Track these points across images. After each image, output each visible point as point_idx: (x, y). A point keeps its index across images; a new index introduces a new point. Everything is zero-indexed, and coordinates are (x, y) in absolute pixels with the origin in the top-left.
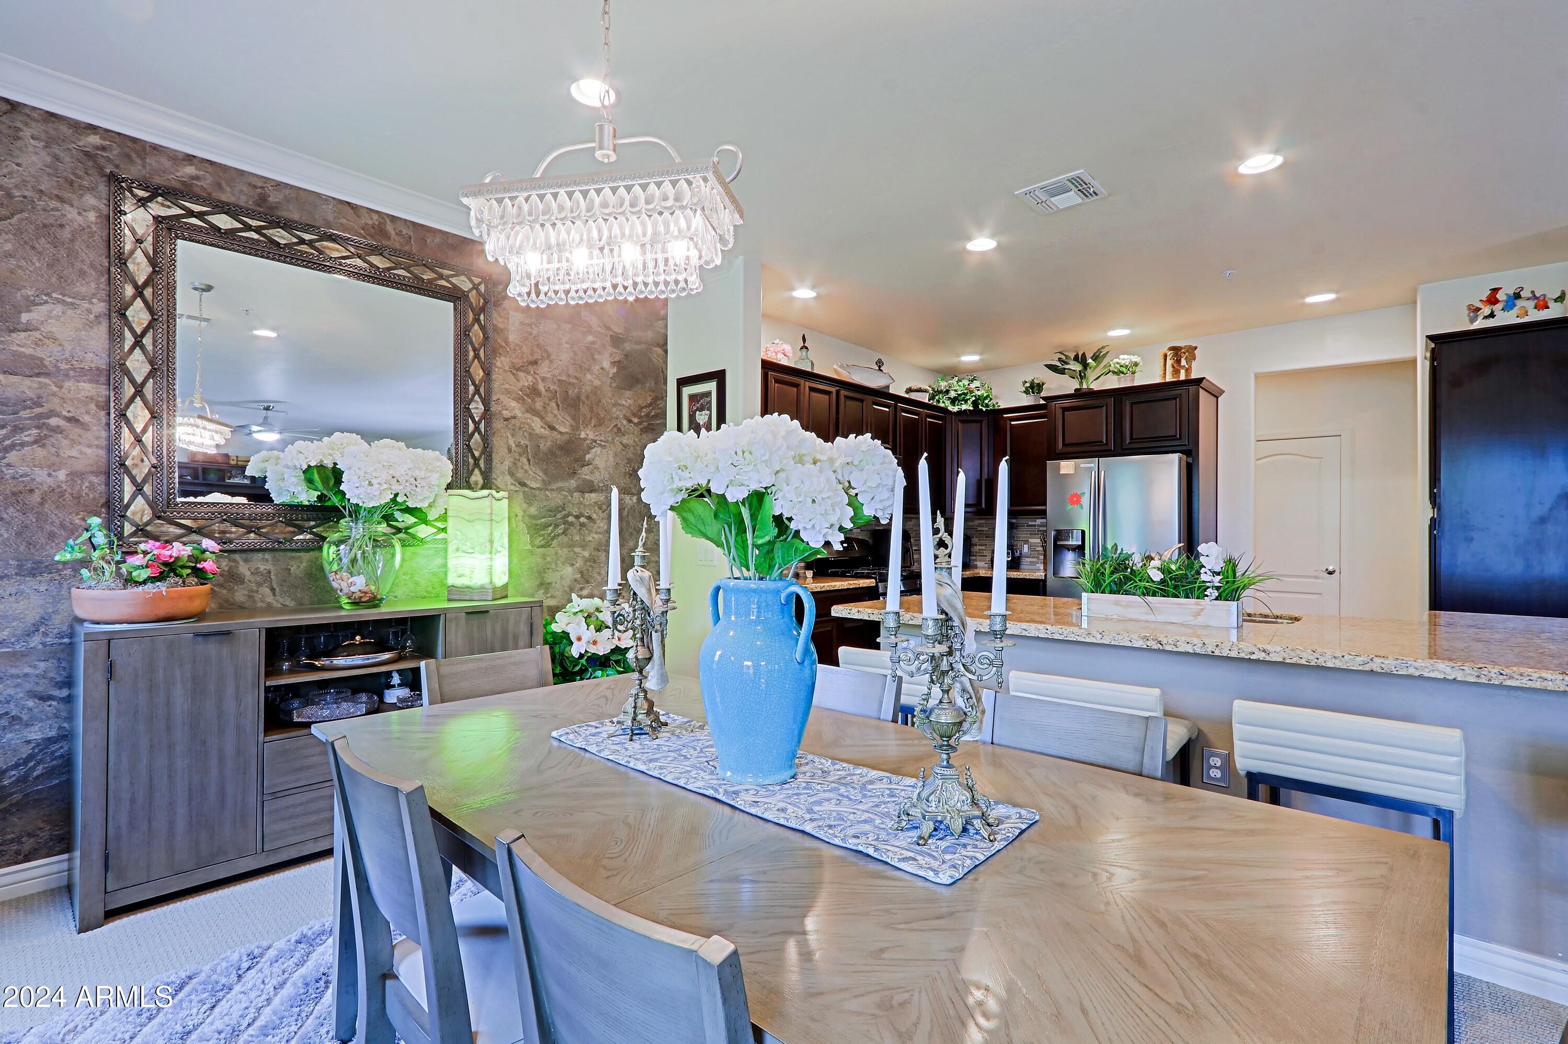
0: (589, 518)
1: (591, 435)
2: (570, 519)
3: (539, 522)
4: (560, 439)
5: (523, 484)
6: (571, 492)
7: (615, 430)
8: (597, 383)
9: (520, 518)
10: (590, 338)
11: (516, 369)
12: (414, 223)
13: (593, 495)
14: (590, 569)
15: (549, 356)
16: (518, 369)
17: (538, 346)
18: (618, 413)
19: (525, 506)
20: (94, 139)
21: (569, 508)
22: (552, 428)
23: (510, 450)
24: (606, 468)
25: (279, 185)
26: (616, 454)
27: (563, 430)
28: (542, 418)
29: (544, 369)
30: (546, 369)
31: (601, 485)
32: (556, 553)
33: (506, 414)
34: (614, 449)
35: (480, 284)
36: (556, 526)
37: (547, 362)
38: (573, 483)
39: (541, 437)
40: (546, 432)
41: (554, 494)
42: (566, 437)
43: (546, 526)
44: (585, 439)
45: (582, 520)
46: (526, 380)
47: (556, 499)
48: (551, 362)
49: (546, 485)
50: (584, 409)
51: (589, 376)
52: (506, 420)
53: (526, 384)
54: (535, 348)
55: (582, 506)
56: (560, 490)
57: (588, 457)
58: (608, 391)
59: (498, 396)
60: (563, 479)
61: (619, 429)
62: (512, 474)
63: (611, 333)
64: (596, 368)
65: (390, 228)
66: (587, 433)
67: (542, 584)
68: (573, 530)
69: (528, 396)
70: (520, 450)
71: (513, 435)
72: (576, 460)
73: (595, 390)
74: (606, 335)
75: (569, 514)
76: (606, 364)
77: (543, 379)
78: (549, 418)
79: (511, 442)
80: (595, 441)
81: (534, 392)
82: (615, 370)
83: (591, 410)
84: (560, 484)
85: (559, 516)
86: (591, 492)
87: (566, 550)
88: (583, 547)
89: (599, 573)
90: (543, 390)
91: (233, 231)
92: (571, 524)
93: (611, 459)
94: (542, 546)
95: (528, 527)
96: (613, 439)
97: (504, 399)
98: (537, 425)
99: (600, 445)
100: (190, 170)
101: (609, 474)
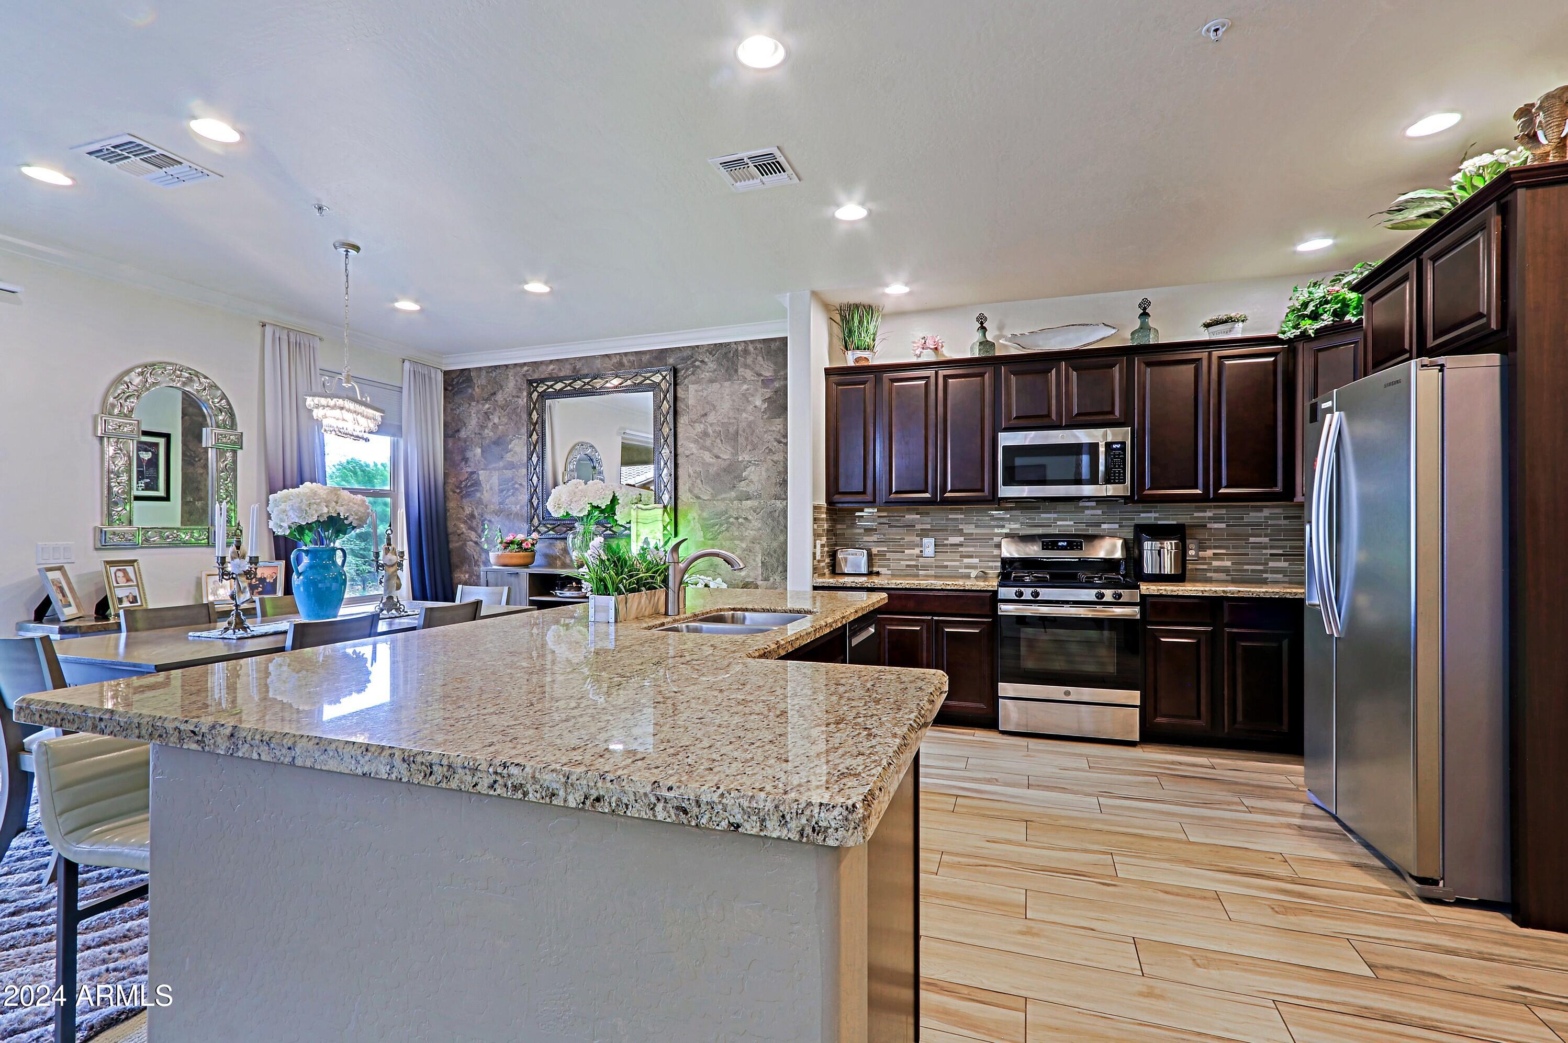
0: (746, 519)
1: (747, 458)
2: (732, 520)
3: (709, 522)
4: (724, 464)
5: (698, 498)
6: (732, 501)
7: (767, 451)
8: (751, 418)
9: (696, 520)
10: (745, 387)
11: (692, 422)
12: (636, 352)
13: (748, 502)
14: (747, 557)
15: (714, 407)
16: (694, 422)
17: (707, 403)
18: (769, 437)
19: (699, 512)
20: (526, 368)
21: (731, 512)
22: (717, 457)
23: (689, 476)
24: (759, 481)
25: (580, 359)
26: (767, 470)
27: (725, 457)
28: (710, 451)
29: (711, 418)
30: (713, 417)
31: (755, 494)
32: (721, 544)
33: (687, 453)
34: (766, 466)
35: (666, 375)
36: (721, 525)
37: (714, 412)
38: (733, 494)
39: (710, 464)
40: (713, 461)
41: (720, 503)
42: (728, 462)
43: (714, 525)
44: (742, 461)
45: (740, 520)
46: (699, 428)
47: (721, 506)
48: (716, 411)
49: (714, 497)
50: (741, 440)
51: (744, 415)
52: (687, 456)
53: (700, 430)
54: (705, 405)
55: (740, 511)
56: (723, 499)
57: (744, 474)
58: (760, 423)
59: (682, 442)
60: (725, 492)
61: (771, 450)
62: (690, 491)
63: (762, 378)
64: (750, 408)
65: (625, 360)
66: (744, 457)
67: (711, 565)
68: (734, 528)
69: (701, 438)
70: (696, 475)
71: (691, 466)
72: (735, 478)
73: (750, 424)
74: (758, 381)
75: (730, 517)
76: (758, 403)
77: (711, 425)
78: (715, 451)
79: (690, 471)
80: (750, 462)
81: (705, 434)
82: (766, 405)
83: (747, 439)
84: (724, 496)
85: (723, 518)
86: (747, 500)
87: (728, 542)
88: (742, 540)
89: (754, 560)
90: (711, 432)
91: (561, 389)
92: (732, 524)
93: (764, 473)
94: (711, 539)
95: (702, 526)
96: (765, 458)
97: (686, 443)
98: (707, 457)
99: (754, 464)
100: (551, 367)
101: (762, 485)
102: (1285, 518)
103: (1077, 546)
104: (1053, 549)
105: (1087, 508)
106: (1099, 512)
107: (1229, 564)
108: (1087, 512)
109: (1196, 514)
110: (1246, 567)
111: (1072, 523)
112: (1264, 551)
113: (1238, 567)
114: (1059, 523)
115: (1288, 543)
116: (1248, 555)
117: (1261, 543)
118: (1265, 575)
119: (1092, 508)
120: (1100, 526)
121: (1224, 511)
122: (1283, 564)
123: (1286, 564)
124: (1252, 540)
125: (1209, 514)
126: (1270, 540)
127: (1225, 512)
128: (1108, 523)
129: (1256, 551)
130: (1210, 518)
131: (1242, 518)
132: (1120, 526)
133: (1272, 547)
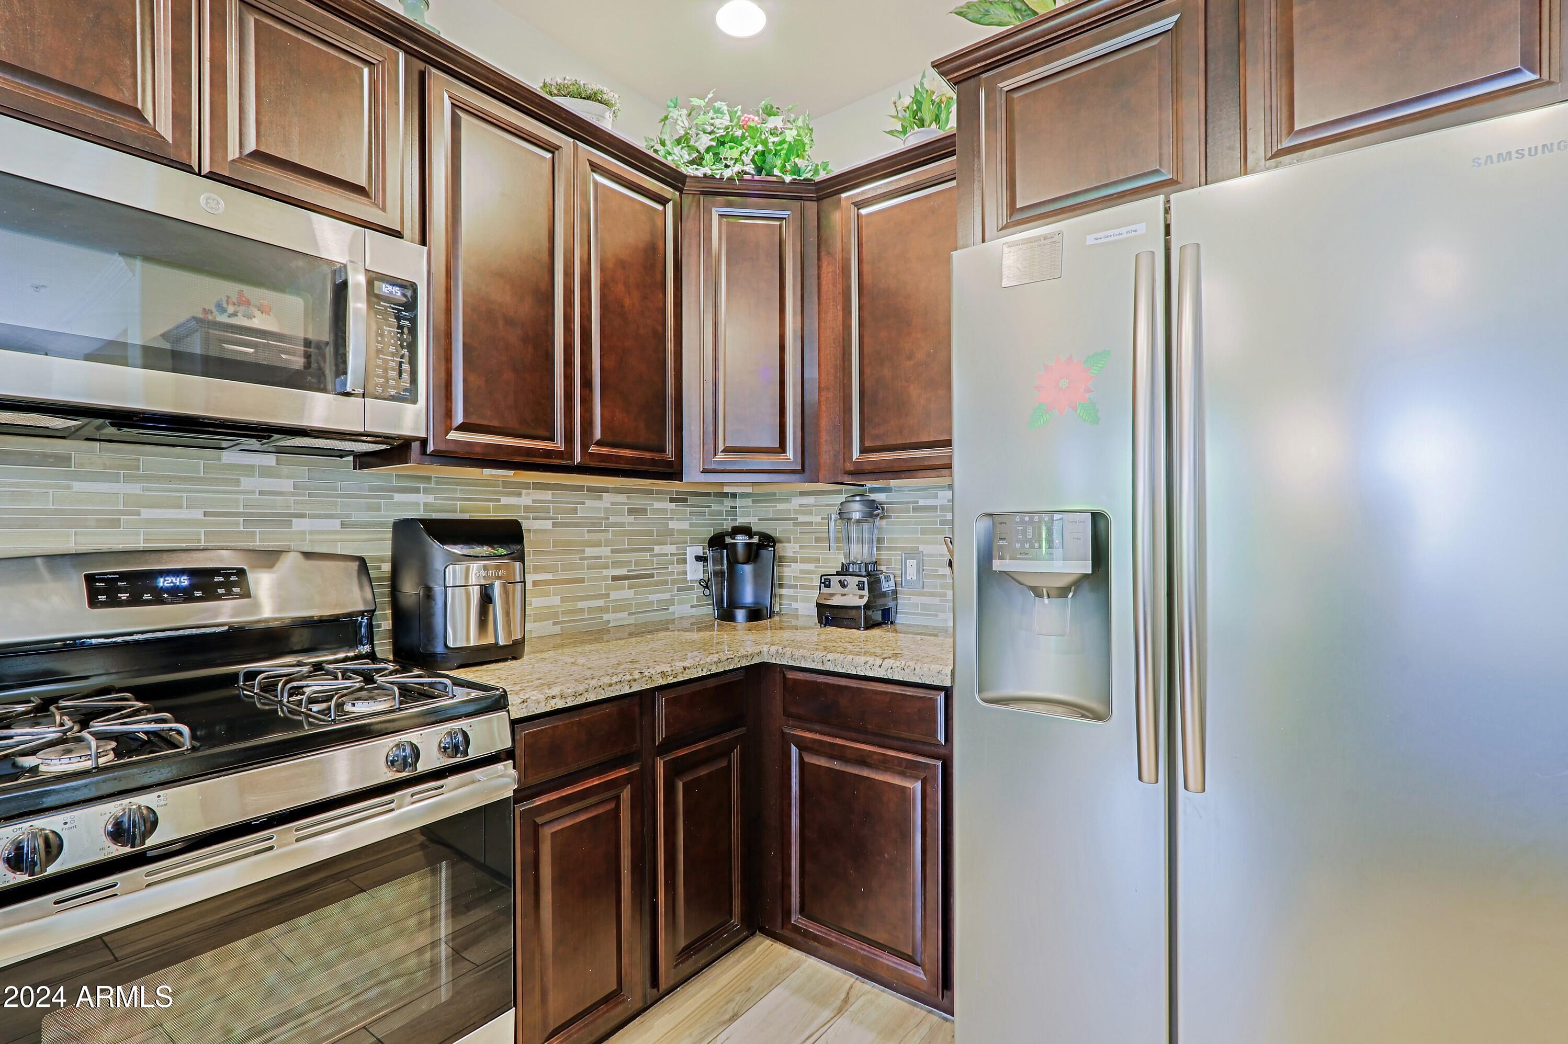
102: (631, 511)
103: (228, 585)
104: (135, 601)
105: (249, 470)
106: (287, 485)
107: (556, 600)
108: (247, 483)
109: (505, 500)
110: (580, 605)
111: (198, 514)
112: (605, 572)
113: (569, 606)
114: (146, 513)
115: (633, 557)
116: (582, 580)
117: (600, 558)
118: (606, 617)
119: (265, 472)
120: (290, 524)
121: (547, 495)
122: (628, 594)
123: (630, 593)
124: (589, 551)
125: (527, 499)
126: (612, 551)
127: (549, 498)
128: (312, 517)
129: (594, 573)
130: (527, 508)
131: (575, 511)
132: (343, 525)
133: (616, 565)
